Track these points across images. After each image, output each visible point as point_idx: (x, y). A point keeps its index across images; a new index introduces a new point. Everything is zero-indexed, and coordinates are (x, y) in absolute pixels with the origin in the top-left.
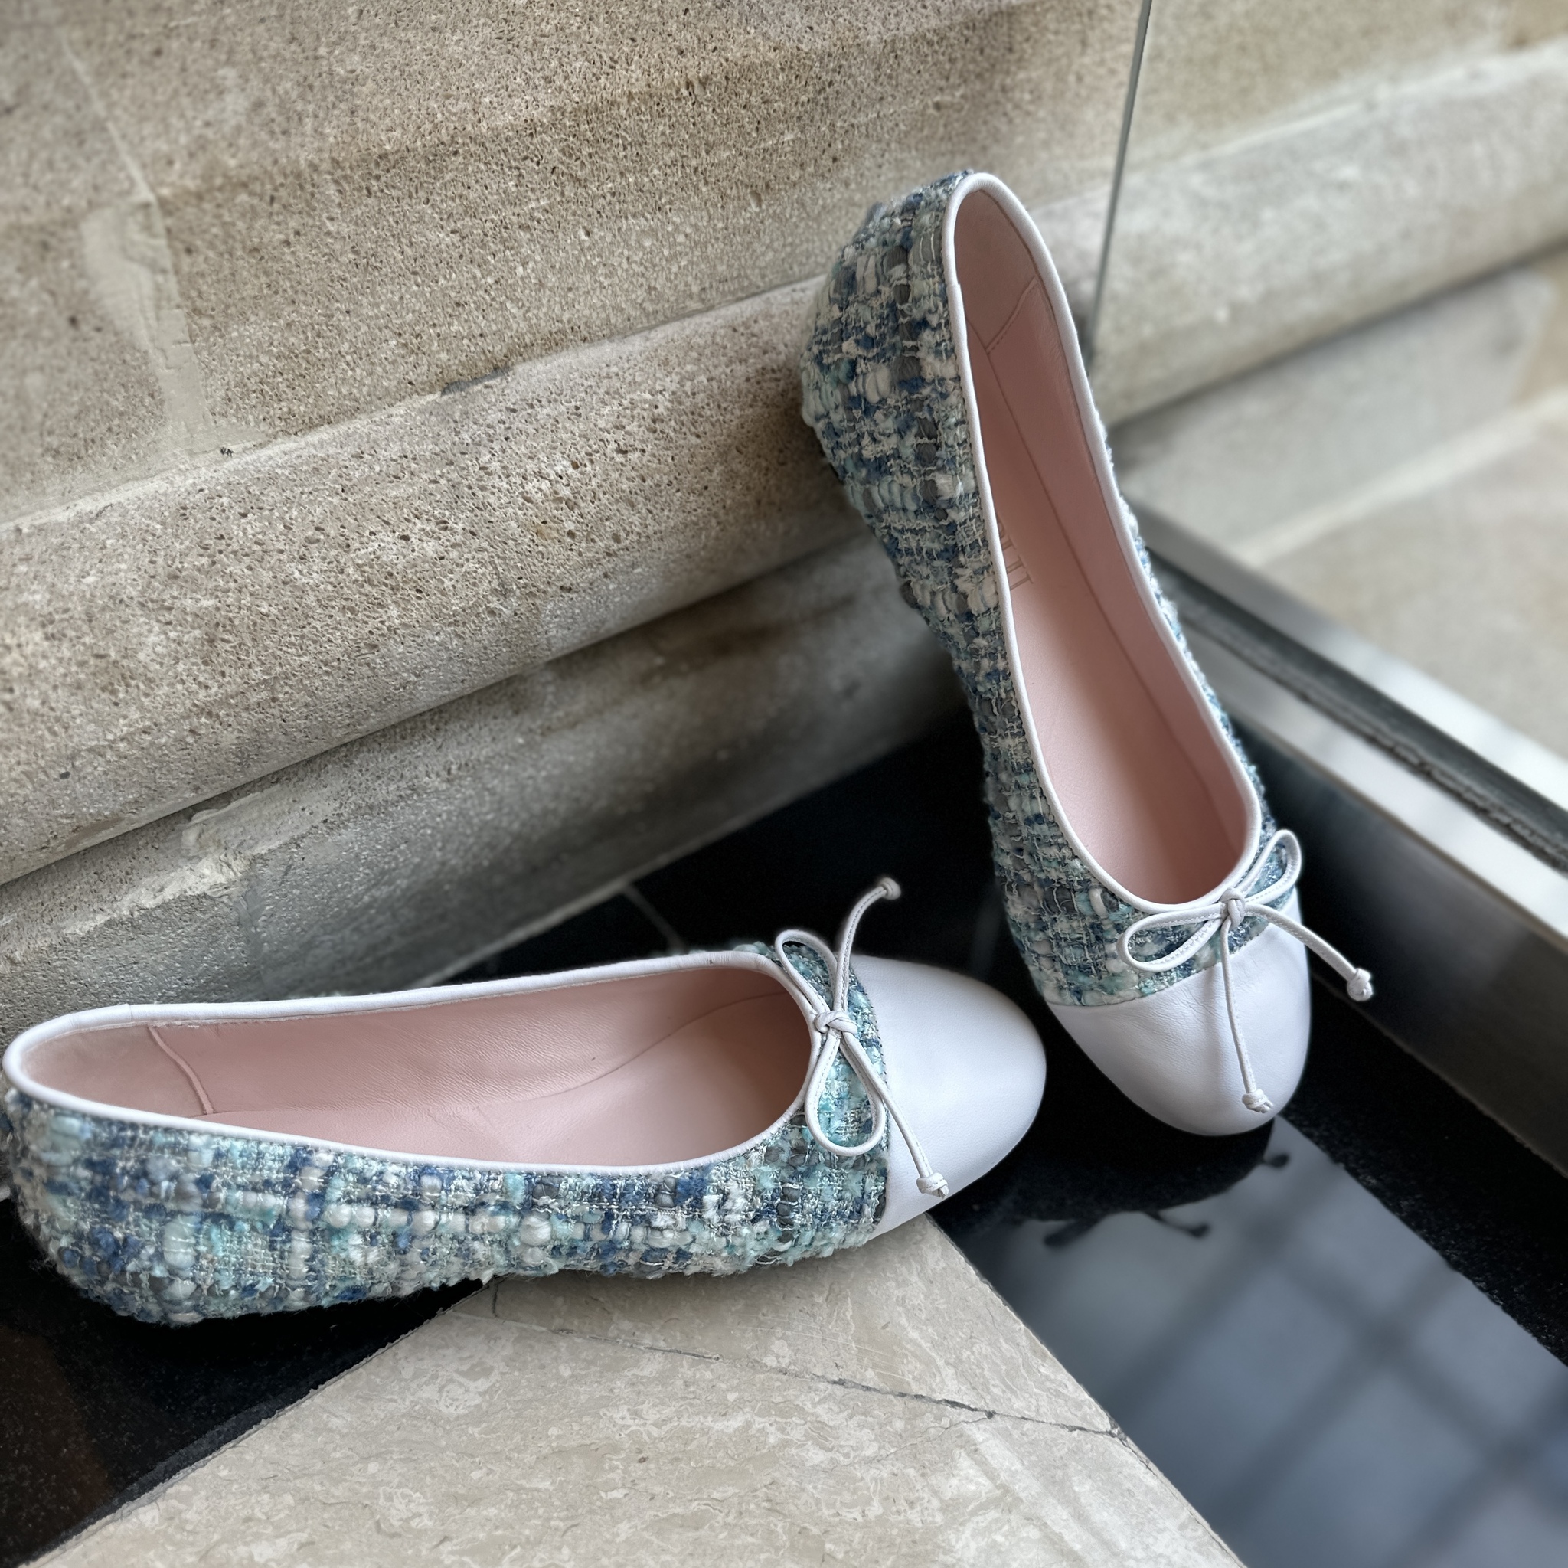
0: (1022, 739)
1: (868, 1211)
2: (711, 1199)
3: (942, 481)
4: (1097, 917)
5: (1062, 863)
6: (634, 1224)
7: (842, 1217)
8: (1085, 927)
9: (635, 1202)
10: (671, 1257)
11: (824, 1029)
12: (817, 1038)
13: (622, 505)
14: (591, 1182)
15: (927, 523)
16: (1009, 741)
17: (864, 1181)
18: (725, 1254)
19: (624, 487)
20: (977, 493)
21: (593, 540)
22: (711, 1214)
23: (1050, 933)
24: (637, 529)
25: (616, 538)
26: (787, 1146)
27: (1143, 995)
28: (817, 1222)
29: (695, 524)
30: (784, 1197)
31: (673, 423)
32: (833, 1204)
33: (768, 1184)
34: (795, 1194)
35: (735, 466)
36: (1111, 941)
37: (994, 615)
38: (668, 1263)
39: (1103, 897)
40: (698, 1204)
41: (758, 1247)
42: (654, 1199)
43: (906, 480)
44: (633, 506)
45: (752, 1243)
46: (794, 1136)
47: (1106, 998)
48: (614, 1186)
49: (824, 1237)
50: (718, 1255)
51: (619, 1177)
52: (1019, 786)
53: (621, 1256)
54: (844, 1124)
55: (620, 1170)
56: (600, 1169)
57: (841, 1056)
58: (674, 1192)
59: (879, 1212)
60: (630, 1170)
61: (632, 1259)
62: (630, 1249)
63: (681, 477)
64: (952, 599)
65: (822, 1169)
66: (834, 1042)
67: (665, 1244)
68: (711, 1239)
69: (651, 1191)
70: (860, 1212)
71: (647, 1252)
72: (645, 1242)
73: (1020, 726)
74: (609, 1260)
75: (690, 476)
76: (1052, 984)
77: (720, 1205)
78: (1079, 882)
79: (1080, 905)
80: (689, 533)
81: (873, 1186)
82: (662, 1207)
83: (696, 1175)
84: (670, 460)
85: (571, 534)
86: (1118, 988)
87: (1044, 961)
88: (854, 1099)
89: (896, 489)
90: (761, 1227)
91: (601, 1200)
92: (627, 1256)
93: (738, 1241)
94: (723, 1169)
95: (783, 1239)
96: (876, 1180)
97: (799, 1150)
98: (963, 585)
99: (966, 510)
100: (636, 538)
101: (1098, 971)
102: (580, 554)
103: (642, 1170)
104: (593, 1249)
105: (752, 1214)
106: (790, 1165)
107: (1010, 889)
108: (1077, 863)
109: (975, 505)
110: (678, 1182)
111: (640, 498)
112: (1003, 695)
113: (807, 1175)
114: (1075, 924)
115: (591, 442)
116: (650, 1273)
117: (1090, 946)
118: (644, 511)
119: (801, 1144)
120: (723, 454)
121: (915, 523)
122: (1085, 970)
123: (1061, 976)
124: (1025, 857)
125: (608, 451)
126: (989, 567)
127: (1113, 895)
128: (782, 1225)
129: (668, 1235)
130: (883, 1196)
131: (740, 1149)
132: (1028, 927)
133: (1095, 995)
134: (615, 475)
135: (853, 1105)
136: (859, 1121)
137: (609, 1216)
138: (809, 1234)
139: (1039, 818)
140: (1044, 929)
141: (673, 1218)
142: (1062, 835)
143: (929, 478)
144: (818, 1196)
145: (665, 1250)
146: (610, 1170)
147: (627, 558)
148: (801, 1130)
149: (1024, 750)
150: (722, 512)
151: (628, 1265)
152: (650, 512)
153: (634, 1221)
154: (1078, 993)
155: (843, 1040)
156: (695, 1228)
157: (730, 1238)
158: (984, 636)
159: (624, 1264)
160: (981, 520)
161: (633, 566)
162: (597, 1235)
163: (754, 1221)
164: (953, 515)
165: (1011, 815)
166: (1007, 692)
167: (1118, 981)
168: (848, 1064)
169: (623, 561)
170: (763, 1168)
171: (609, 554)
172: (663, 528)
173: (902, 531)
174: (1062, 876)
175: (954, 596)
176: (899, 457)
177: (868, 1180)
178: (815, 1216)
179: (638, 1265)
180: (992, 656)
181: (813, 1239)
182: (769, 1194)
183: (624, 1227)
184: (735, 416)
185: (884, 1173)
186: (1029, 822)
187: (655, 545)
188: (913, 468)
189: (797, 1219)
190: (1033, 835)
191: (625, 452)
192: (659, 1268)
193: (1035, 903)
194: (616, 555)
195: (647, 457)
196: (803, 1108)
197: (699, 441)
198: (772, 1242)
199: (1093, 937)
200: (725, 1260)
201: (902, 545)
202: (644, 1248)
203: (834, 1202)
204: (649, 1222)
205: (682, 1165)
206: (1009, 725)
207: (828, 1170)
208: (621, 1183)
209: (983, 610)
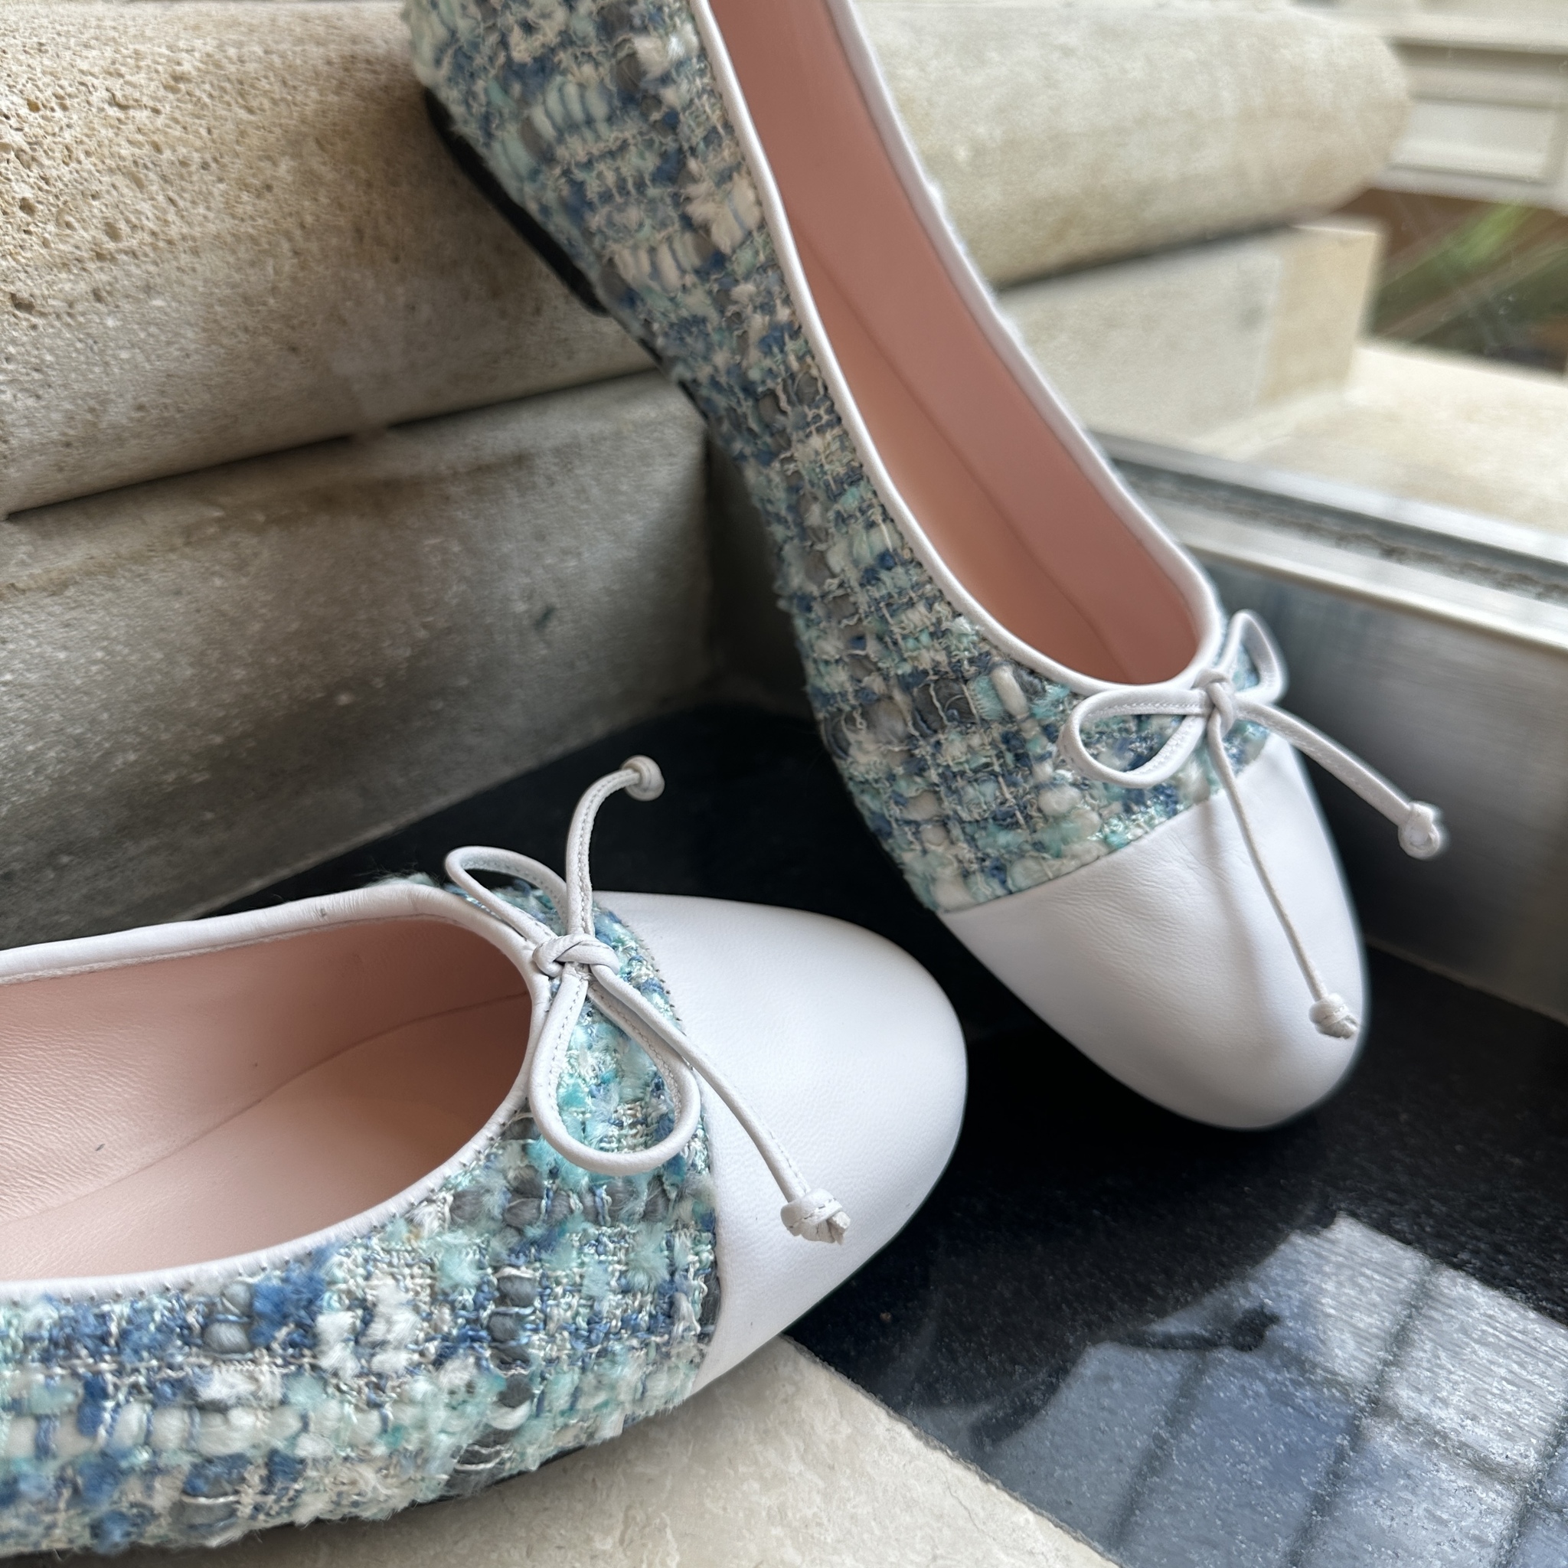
0: (837, 431)
1: (689, 1309)
2: (335, 1321)
3: (645, 46)
4: (1008, 717)
5: (938, 633)
6: (157, 1404)
7: (635, 1330)
8: (993, 744)
9: (157, 1349)
10: (254, 1477)
11: (554, 968)
12: (541, 986)
13: (120, 181)
14: (48, 1315)
15: (630, 129)
16: (816, 442)
17: (670, 1246)
18: (380, 1450)
19: (123, 152)
20: (704, 52)
21: (68, 225)
22: (337, 1356)
23: (933, 775)
24: (151, 225)
25: (113, 233)
26: (499, 1183)
27: (1112, 849)
28: (581, 1347)
29: (254, 240)
30: (503, 1298)
31: (207, 87)
32: (610, 1303)
33: (464, 1271)
34: (527, 1288)
35: (314, 164)
36: (1042, 758)
37: (759, 239)
38: (249, 1497)
39: (1018, 677)
40: (308, 1339)
41: (456, 1425)
42: (199, 1338)
43: (588, 69)
44: (139, 184)
45: (439, 1415)
46: (510, 1159)
47: (1052, 865)
48: (103, 1318)
49: (599, 1385)
50: (365, 1459)
51: (117, 1298)
52: (842, 519)
53: (134, 1491)
54: (614, 1131)
55: (119, 1282)
56: (68, 1286)
57: (592, 1010)
58: (249, 1317)
59: (710, 1310)
60: (142, 1280)
61: (162, 1497)
62: (153, 1471)
63: (226, 160)
64: (686, 247)
65: (580, 1228)
66: (575, 986)
67: (237, 1445)
68: (343, 1418)
69: (192, 1318)
70: (670, 1313)
71: (197, 1470)
72: (188, 1444)
73: (831, 410)
74: (104, 1508)
75: (239, 164)
76: (948, 872)
77: (357, 1337)
78: (971, 661)
79: (981, 702)
80: (242, 253)
81: (691, 1255)
82: (222, 1354)
83: (298, 1273)
84: (203, 132)
85: (26, 207)
86: (1065, 841)
87: (931, 833)
88: (628, 1081)
89: (572, 90)
90: (458, 1372)
91: (73, 1354)
92: (149, 1489)
93: (408, 1415)
94: (359, 1253)
95: (511, 1397)
96: (696, 1242)
97: (524, 1190)
98: (699, 210)
99: (691, 82)
100: (148, 239)
101: (1028, 818)
102: (45, 244)
103: (170, 1276)
104: (61, 1480)
105: (432, 1348)
106: (510, 1222)
107: (850, 720)
108: (963, 623)
109: (702, 73)
110: (253, 1291)
111: (152, 175)
112: (795, 365)
113: (545, 1244)
114: (975, 741)
115: (64, 82)
116: (210, 1529)
117: (1007, 774)
118: (161, 198)
119: (527, 1174)
120: (294, 144)
121: (611, 136)
122: (1005, 820)
123: (965, 851)
124: (872, 648)
125: (94, 99)
126: (741, 165)
127: (1032, 672)
128: (504, 1364)
129: (242, 1419)
130: (713, 1274)
131: (394, 1205)
132: (892, 778)
133: (1031, 864)
134: (106, 133)
135: (629, 1093)
136: (644, 1122)
137: (95, 1392)
138: (566, 1382)
139: (886, 560)
140: (921, 771)
141: (253, 1378)
142: (930, 580)
143: (621, 54)
144: (576, 1288)
145: (237, 1461)
146: (92, 1285)
147: (133, 269)
148: (524, 1148)
149: (843, 448)
150: (298, 233)
151: (154, 1516)
152: (171, 201)
153: (155, 1397)
154: (999, 870)
155: (594, 982)
156: (303, 1395)
157: (388, 1410)
158: (747, 277)
159: (145, 1515)
160: (717, 93)
161: (148, 289)
162: (68, 1442)
163: (439, 1362)
164: (671, 96)
165: (836, 582)
166: (801, 359)
167: (1066, 826)
168: (608, 1020)
169: (128, 275)
170: (448, 1238)
171: (100, 257)
172: (197, 231)
173: (588, 165)
174: (942, 657)
175: (688, 237)
176: (572, 43)
177: (677, 1243)
178: (575, 1334)
179: (178, 1509)
180: (766, 307)
181: (576, 1394)
182: (468, 1298)
183: (135, 1415)
184: (311, 99)
185: (708, 1223)
186: (870, 577)
187: (185, 259)
188: (594, 49)
189: (537, 1345)
190: (877, 602)
191: (123, 107)
192: (231, 1511)
193: (899, 727)
194: (113, 260)
195: (160, 121)
196: (525, 1106)
197: (252, 118)
198: (486, 1411)
199: (1009, 758)
200: (385, 1468)
201: (593, 189)
202: (186, 1461)
203: (615, 1299)
204: (192, 1393)
205: (264, 1257)
206: (810, 414)
207: (593, 1230)
208: (121, 1309)
209: (739, 235)
